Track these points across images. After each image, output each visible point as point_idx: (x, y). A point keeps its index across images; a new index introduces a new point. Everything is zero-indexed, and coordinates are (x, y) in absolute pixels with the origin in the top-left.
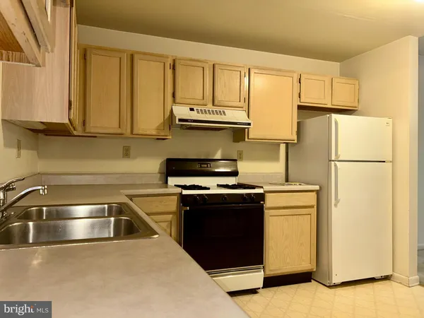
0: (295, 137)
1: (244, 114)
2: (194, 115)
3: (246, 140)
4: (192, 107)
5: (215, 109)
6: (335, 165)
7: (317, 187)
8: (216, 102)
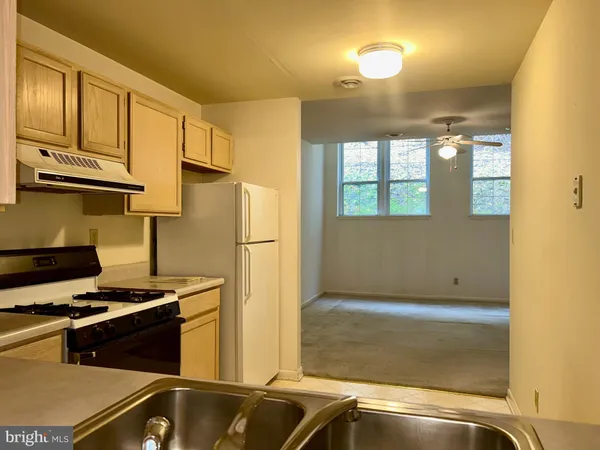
0: (179, 209)
1: (122, 168)
2: (52, 166)
3: (126, 213)
4: (44, 147)
5: (82, 155)
6: (246, 249)
7: (221, 281)
8: (85, 143)
